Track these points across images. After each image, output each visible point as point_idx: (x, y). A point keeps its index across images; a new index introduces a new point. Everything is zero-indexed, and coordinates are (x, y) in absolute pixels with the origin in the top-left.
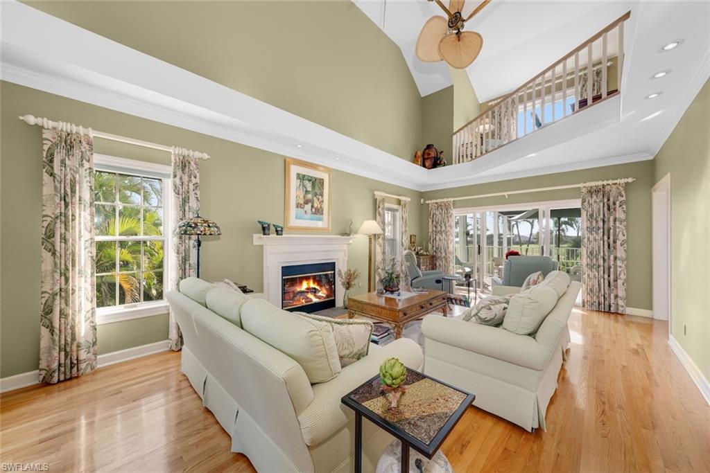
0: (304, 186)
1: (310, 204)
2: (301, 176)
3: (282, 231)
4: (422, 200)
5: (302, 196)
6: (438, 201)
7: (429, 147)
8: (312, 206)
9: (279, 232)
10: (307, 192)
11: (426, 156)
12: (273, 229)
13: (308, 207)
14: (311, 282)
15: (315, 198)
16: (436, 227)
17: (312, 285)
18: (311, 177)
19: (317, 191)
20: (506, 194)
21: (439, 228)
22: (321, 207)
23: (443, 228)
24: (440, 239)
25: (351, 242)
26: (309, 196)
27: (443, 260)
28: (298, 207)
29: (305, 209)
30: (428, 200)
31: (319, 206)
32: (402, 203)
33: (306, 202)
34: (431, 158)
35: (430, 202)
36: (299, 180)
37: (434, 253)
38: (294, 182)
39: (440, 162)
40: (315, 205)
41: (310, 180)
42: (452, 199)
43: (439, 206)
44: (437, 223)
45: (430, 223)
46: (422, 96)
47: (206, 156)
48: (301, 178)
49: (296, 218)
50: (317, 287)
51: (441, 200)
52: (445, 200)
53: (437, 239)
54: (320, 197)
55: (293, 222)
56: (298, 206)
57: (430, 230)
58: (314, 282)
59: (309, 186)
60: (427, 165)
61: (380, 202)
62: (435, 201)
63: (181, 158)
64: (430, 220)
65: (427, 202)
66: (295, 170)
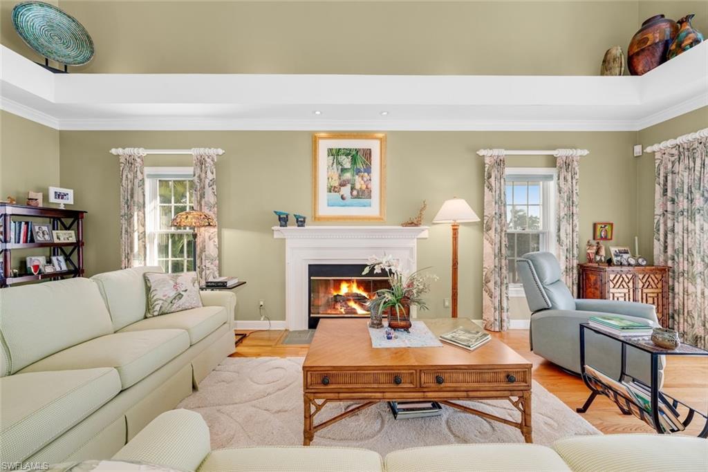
0: (339, 163)
1: (349, 186)
2: (334, 152)
3: (304, 221)
4: (638, 149)
5: (336, 177)
8: (353, 189)
9: (301, 222)
10: (343, 170)
12: (292, 219)
13: (346, 190)
14: (354, 286)
15: (357, 177)
16: (673, 201)
17: (355, 289)
18: (350, 150)
19: (360, 166)
21: (683, 204)
22: (367, 188)
24: (686, 230)
25: (425, 234)
26: (348, 175)
27: (699, 281)
28: (330, 192)
29: (342, 193)
30: (654, 144)
31: (364, 187)
32: (559, 161)
33: (343, 185)
35: (656, 147)
36: (331, 157)
37: (670, 263)
38: (324, 160)
40: (358, 186)
41: (347, 155)
44: (678, 192)
45: (658, 196)
47: (221, 151)
48: (335, 153)
49: (328, 205)
50: (365, 294)
53: (678, 228)
54: (366, 174)
55: (324, 210)
56: (331, 189)
57: (658, 211)
58: (358, 287)
59: (347, 162)
61: (492, 166)
63: (199, 157)
64: (658, 190)
65: (649, 150)
66: (324, 146)
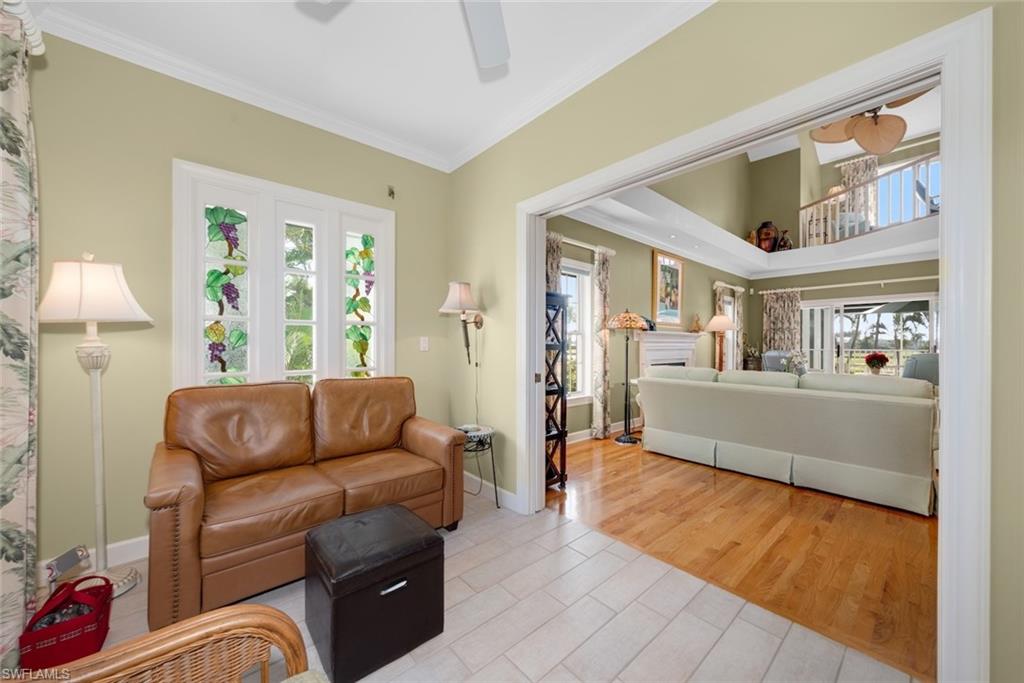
0: (665, 278)
1: (669, 298)
2: (664, 267)
3: (654, 326)
4: (752, 290)
5: (664, 290)
6: (779, 291)
7: (765, 225)
8: (671, 300)
11: (763, 237)
13: (668, 301)
15: (672, 291)
16: (774, 323)
18: (671, 268)
19: (674, 282)
20: (882, 282)
21: (780, 325)
22: (676, 301)
23: (786, 325)
24: (780, 338)
25: (699, 339)
26: (669, 289)
28: (661, 302)
29: (666, 303)
30: (762, 290)
32: (737, 294)
33: (667, 296)
34: (771, 238)
35: (764, 292)
36: (663, 273)
38: (659, 276)
39: (785, 243)
41: (669, 272)
42: (800, 289)
43: (779, 298)
44: (776, 318)
45: (765, 319)
46: (751, 160)
47: (614, 253)
48: (664, 269)
51: (783, 290)
52: (789, 290)
53: (777, 337)
54: (676, 289)
56: (662, 300)
57: (766, 327)
59: (668, 276)
60: (763, 246)
61: (720, 294)
62: (773, 291)
64: (766, 315)
65: (760, 293)
66: (659, 261)
